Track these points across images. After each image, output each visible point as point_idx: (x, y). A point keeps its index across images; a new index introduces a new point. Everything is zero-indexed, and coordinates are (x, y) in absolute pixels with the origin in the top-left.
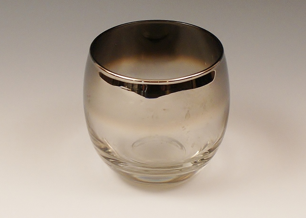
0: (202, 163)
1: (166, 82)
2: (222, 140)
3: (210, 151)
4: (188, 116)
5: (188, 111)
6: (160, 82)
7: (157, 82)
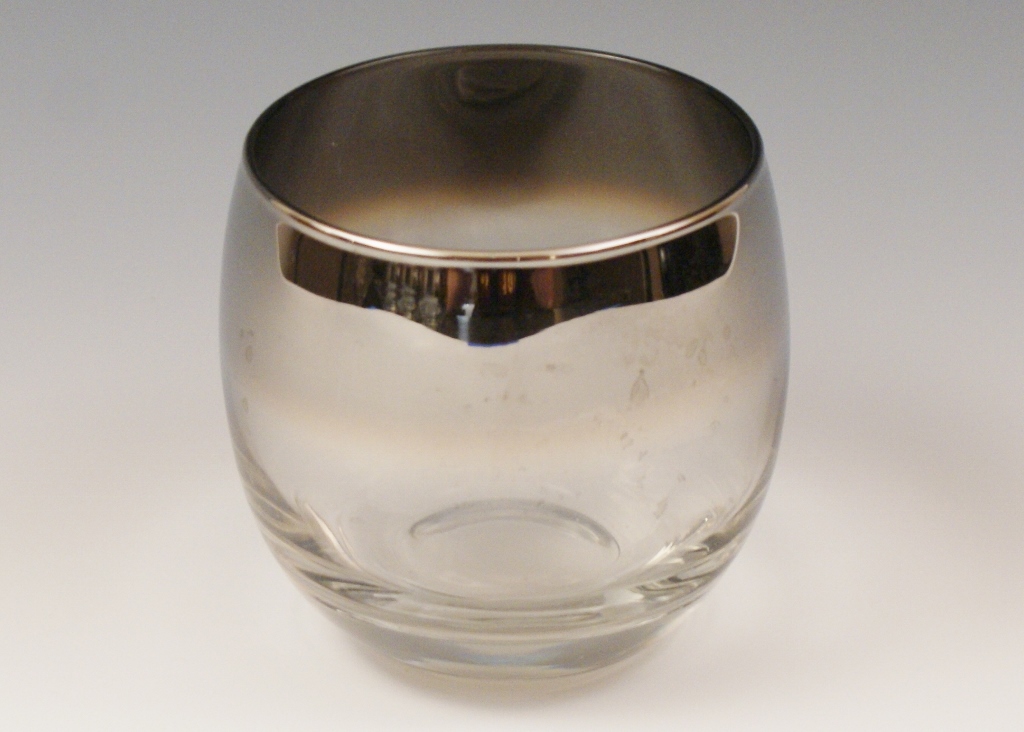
0: (681, 591)
1: (546, 258)
2: (762, 499)
3: (715, 543)
4: (640, 390)
5: (642, 372)
6: (523, 259)
7: (514, 259)
